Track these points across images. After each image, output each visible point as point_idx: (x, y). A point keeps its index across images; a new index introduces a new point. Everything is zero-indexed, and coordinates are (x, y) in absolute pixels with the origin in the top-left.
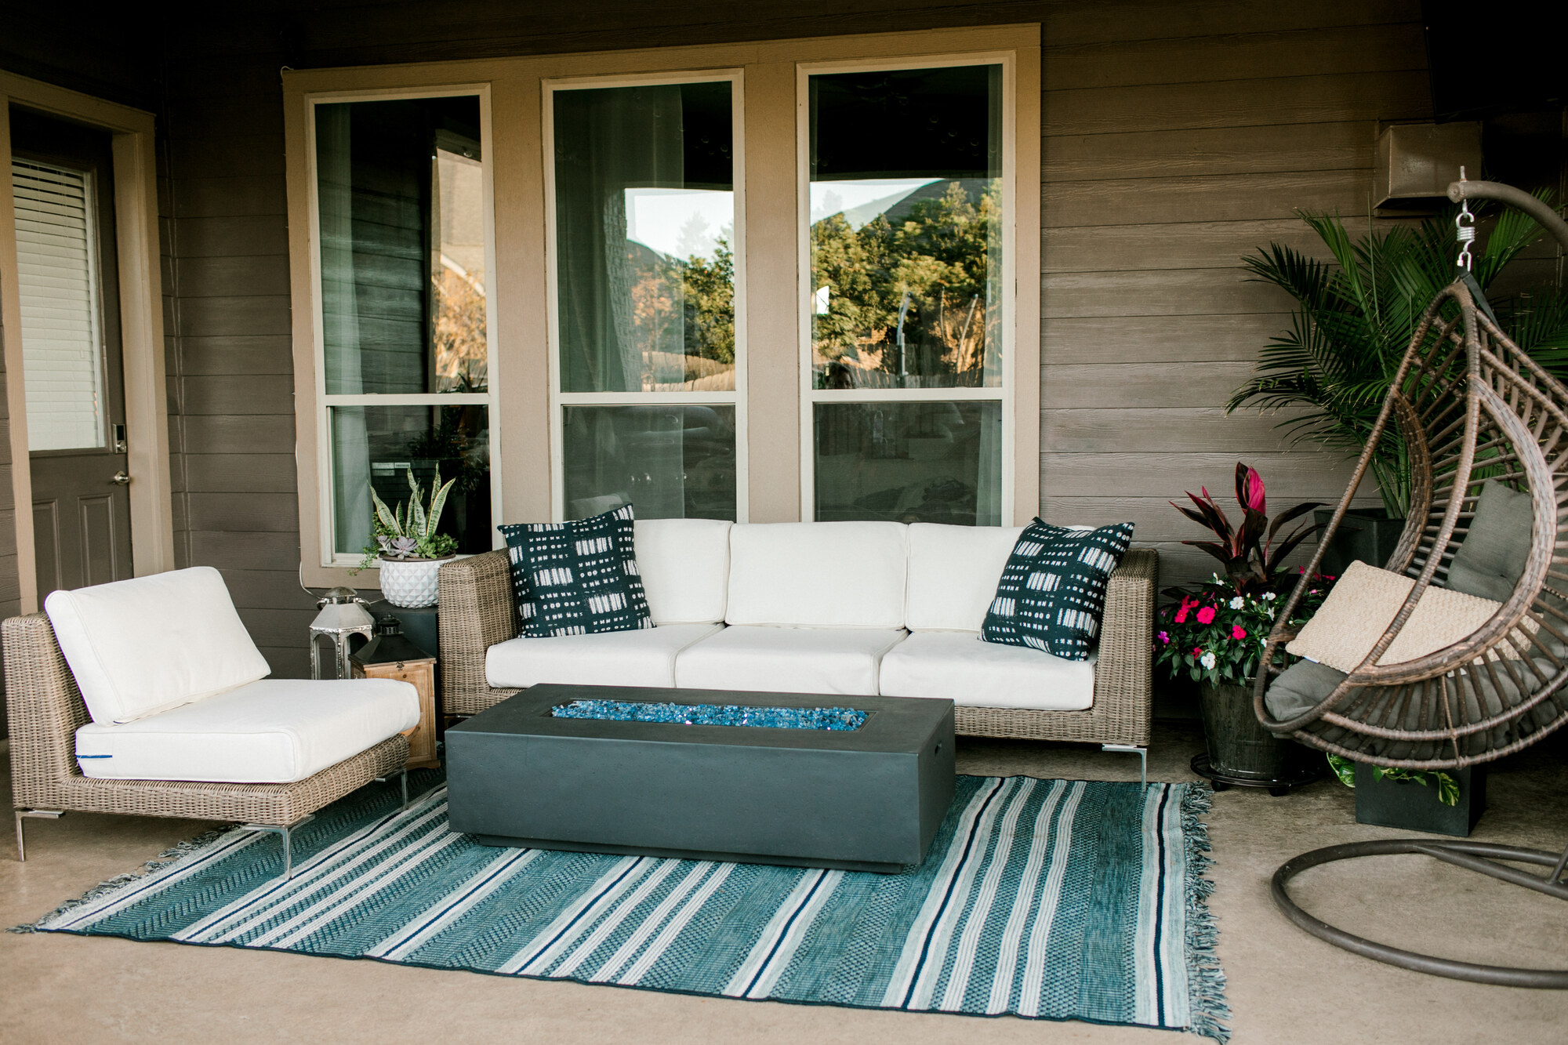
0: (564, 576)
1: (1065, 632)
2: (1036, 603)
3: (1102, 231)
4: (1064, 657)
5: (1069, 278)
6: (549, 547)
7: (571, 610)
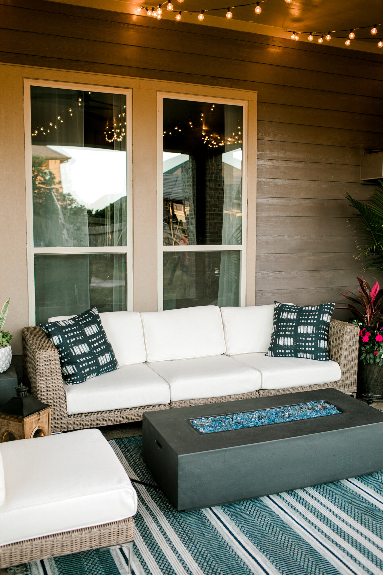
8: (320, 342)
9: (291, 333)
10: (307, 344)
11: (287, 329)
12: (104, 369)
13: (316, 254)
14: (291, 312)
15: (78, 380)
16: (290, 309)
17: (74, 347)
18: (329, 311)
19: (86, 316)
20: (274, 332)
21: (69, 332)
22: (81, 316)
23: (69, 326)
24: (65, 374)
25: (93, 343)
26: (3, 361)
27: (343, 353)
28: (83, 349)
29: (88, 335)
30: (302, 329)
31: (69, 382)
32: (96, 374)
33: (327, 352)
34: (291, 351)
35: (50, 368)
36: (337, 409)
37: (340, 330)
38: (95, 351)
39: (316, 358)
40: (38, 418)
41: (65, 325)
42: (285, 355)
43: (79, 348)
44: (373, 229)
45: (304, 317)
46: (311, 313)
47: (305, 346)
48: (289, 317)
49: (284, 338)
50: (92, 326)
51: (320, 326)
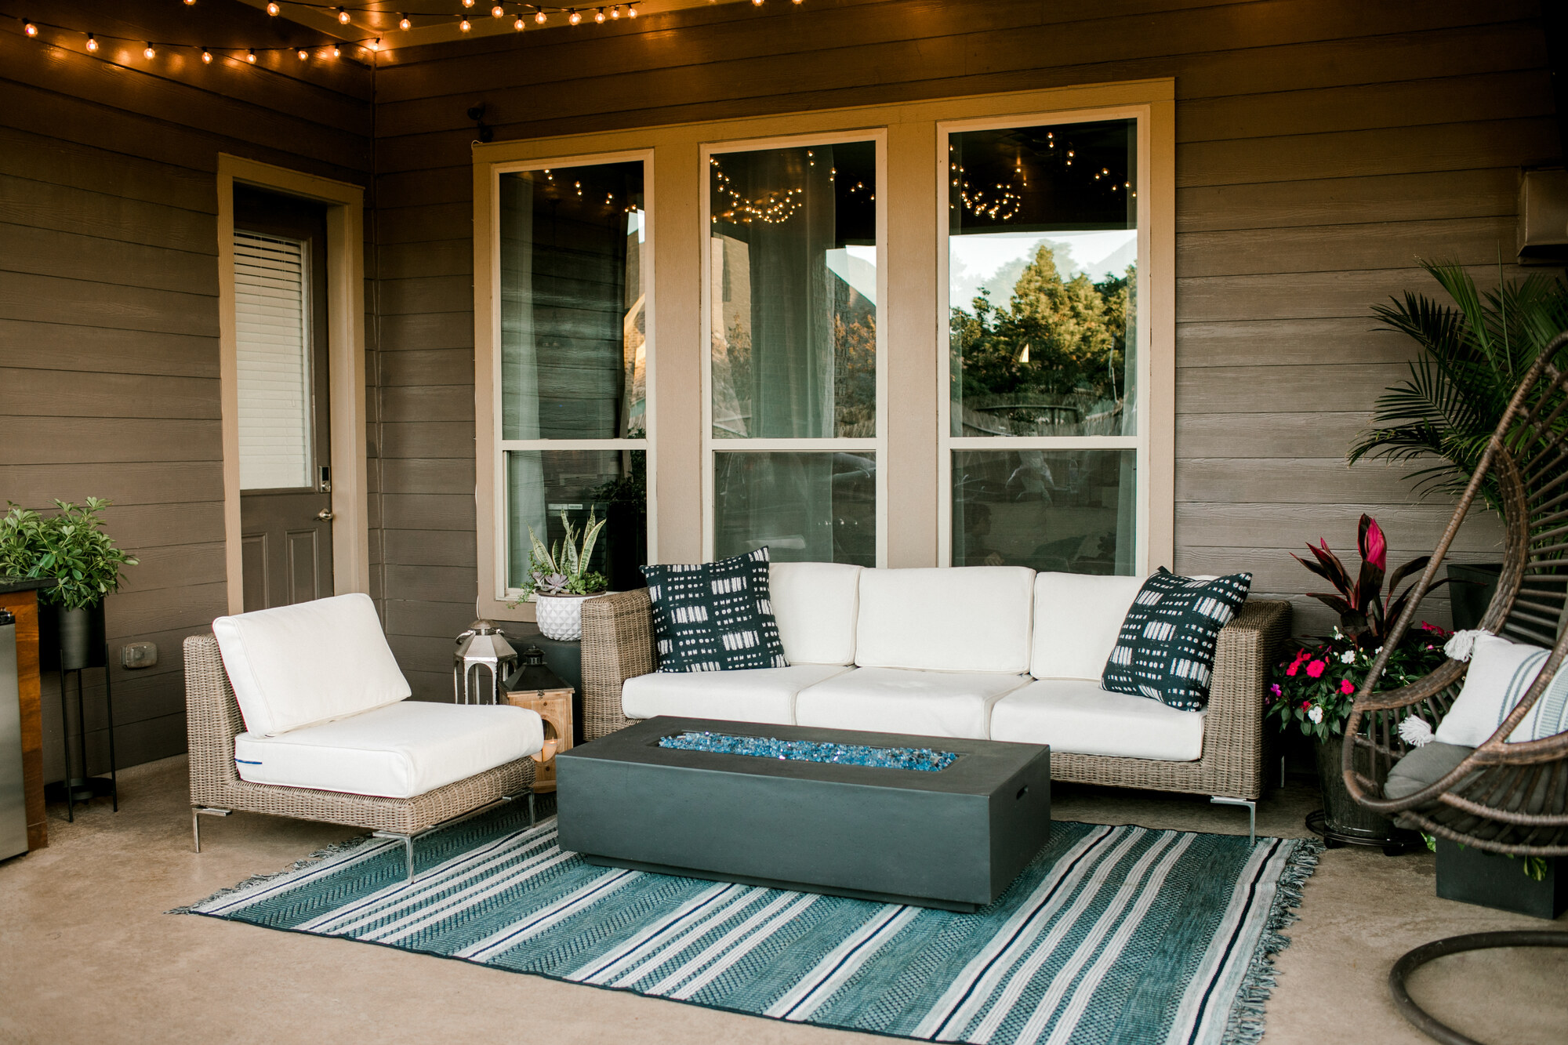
0: (699, 614)
1: (1178, 682)
2: (1151, 652)
3: (1236, 280)
4: (1176, 707)
5: (1205, 328)
6: (686, 587)
7: (706, 646)
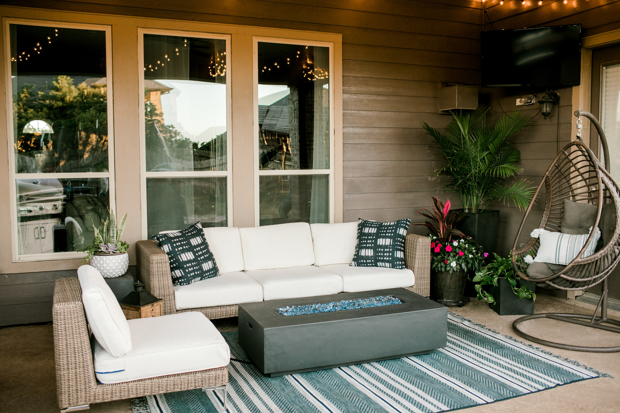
8: (396, 252)
9: (371, 245)
10: (385, 254)
11: (368, 241)
12: (207, 274)
13: (398, 177)
14: (372, 227)
15: (184, 282)
16: (371, 224)
17: (181, 255)
18: (405, 226)
19: (191, 229)
20: (357, 245)
21: (177, 242)
22: (187, 230)
23: (177, 237)
24: (174, 278)
25: (197, 252)
26: (121, 265)
27: (417, 261)
28: (189, 256)
29: (193, 245)
30: (381, 242)
31: (177, 284)
32: (200, 278)
33: (403, 261)
34: (371, 261)
35: (161, 269)
36: (401, 301)
37: (414, 241)
38: (199, 259)
39: (394, 266)
40: (152, 309)
41: (173, 236)
42: (366, 265)
43: (186, 255)
44: (448, 154)
45: (383, 231)
46: (389, 228)
47: (384, 256)
48: (370, 232)
49: (365, 249)
50: (197, 238)
51: (397, 239)
